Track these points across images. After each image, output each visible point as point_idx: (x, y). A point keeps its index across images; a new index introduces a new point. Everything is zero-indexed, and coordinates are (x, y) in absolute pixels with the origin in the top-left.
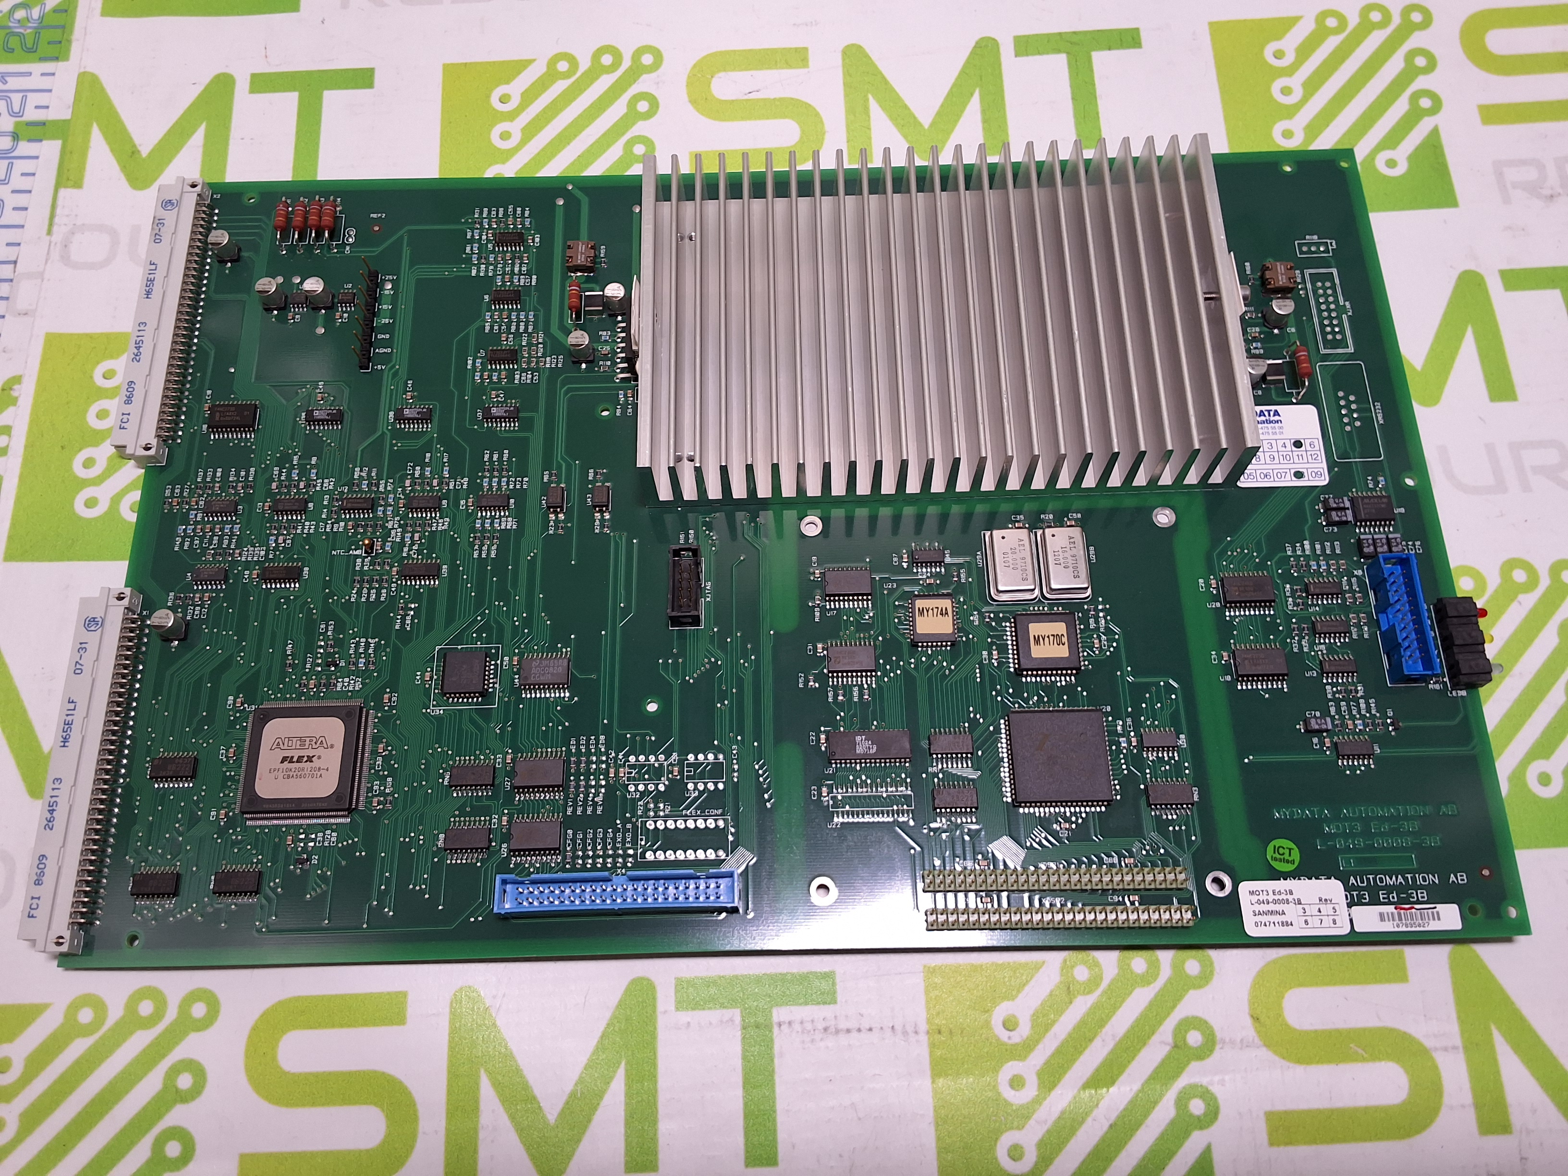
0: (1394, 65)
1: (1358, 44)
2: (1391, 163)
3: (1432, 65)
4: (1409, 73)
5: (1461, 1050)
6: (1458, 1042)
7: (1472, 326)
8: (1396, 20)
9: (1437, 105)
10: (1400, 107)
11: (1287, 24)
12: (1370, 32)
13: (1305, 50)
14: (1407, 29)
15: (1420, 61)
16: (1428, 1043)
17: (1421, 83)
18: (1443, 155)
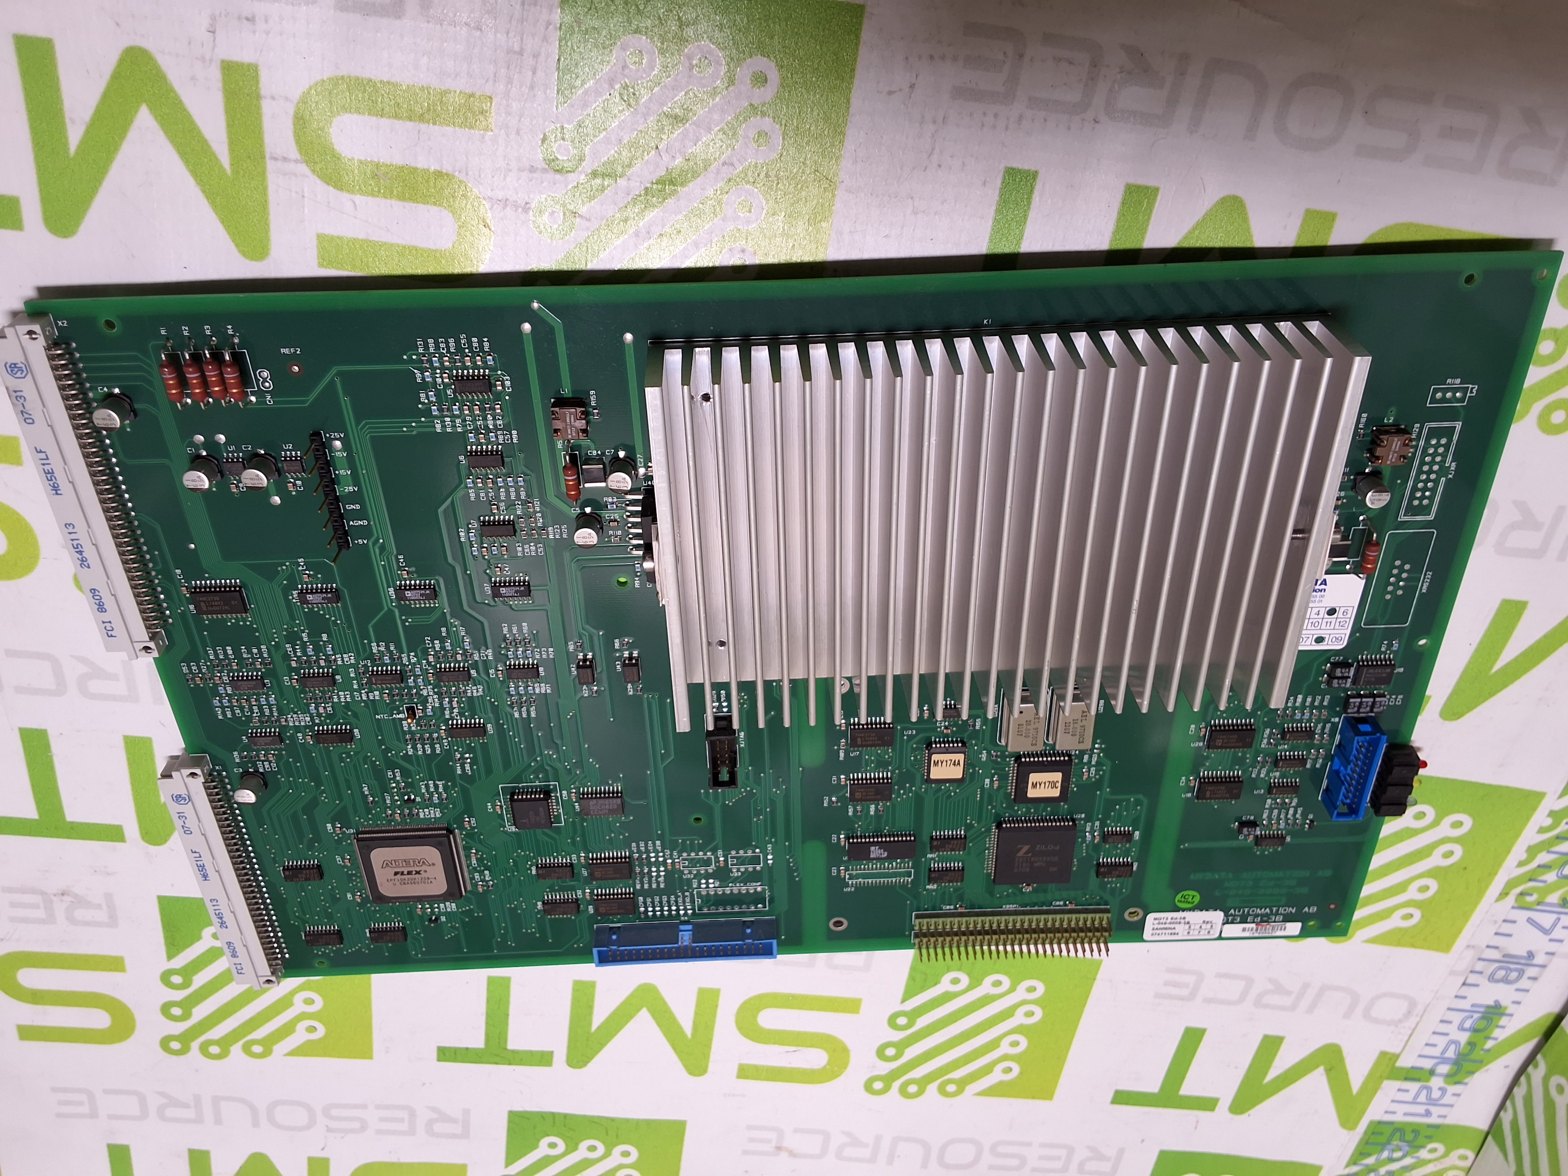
0: (200, 1012)
1: (234, 1030)
3: (165, 1009)
4: (188, 1004)
5: (267, 155)
6: (270, 165)
8: (195, 1045)
10: (200, 979)
11: (300, 1051)
12: (222, 1038)
13: (287, 1030)
14: (186, 1038)
16: (303, 169)
17: (179, 995)
18: (166, 938)
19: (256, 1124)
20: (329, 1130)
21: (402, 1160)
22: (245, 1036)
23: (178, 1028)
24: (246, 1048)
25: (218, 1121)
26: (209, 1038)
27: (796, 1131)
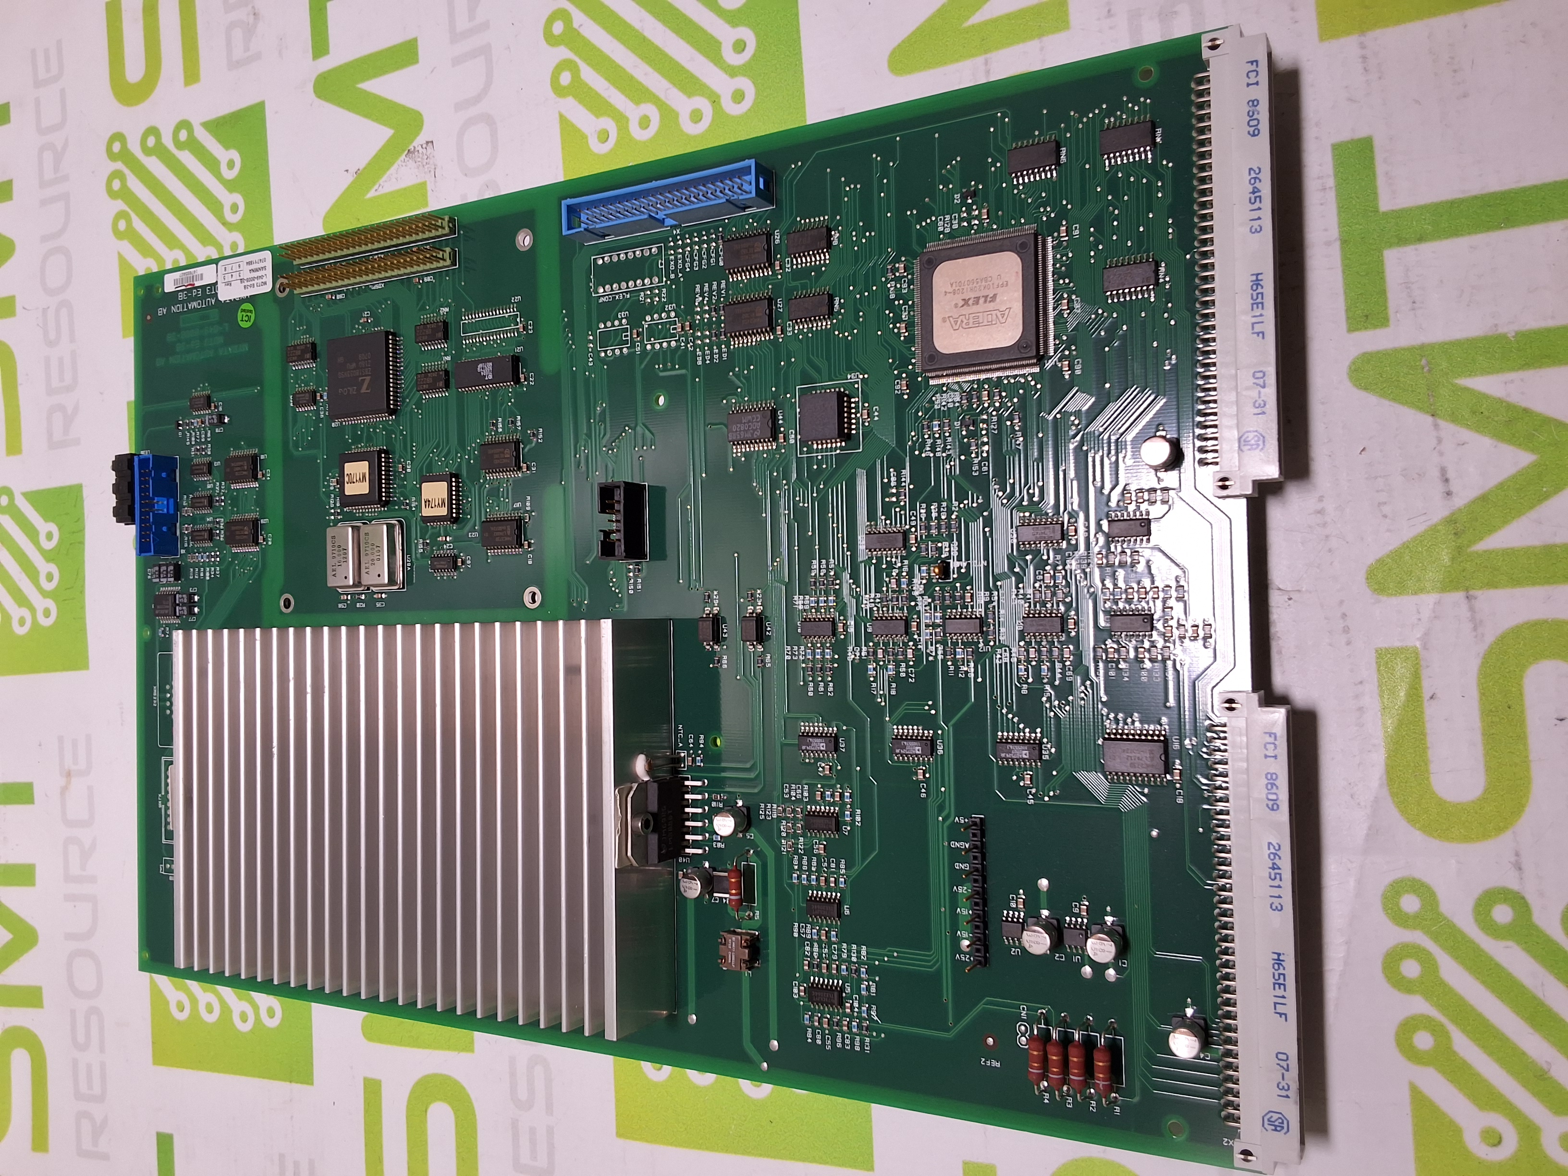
0: (154, 165)
2: (231, 164)
3: (153, 131)
4: (160, 151)
7: (358, 83)
8: (119, 165)
9: (185, 124)
12: (129, 189)
14: (125, 156)
15: (151, 141)
17: (167, 141)
18: (224, 117)
19: (45, 239)
20: (45, 311)
21: (20, 388)
22: (133, 210)
23: (135, 148)
24: (121, 215)
25: (44, 203)
26: (128, 177)
27: (90, 788)
